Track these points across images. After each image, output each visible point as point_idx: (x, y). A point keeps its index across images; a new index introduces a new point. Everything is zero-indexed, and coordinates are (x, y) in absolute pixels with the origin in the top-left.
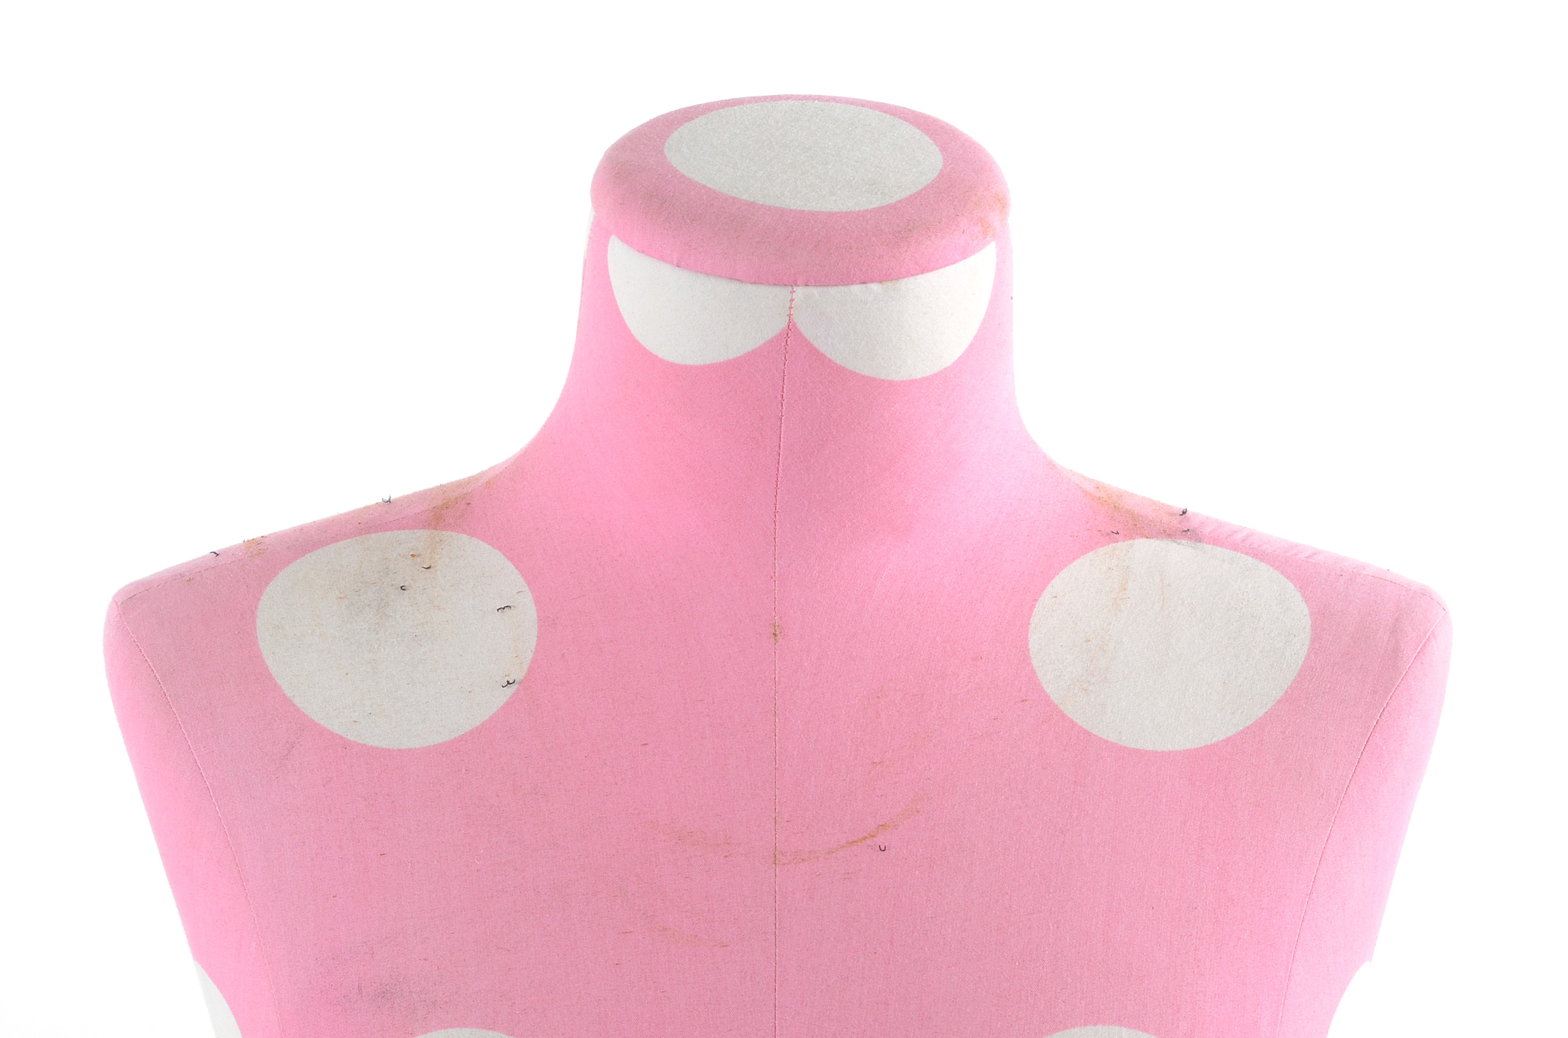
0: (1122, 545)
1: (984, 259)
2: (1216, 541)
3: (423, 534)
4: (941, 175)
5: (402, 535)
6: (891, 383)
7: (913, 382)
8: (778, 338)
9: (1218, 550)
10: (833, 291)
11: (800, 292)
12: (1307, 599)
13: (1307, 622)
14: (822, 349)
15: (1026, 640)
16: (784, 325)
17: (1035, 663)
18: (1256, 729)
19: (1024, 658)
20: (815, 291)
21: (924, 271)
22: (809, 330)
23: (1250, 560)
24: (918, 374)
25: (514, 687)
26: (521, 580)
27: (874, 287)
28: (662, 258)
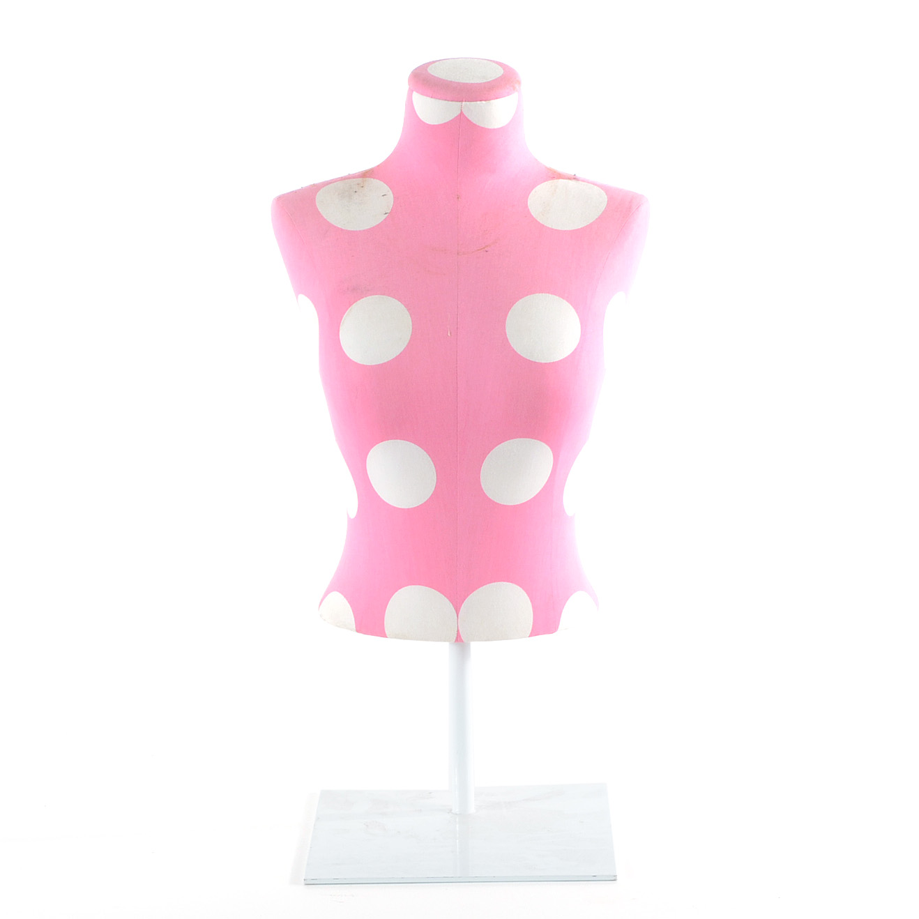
0: (555, 181)
1: (514, 96)
2: (583, 181)
3: (361, 179)
4: (503, 75)
5: (354, 180)
6: (488, 129)
7: (494, 129)
8: (458, 116)
9: (583, 183)
10: (472, 103)
11: (464, 103)
12: (607, 194)
13: (606, 200)
14: (470, 119)
15: (527, 202)
16: (459, 112)
17: (529, 208)
18: (590, 226)
19: (527, 206)
20: (468, 103)
21: (497, 98)
22: (466, 114)
23: (592, 185)
24: (496, 127)
25: (386, 215)
26: (389, 188)
27: (484, 102)
28: (427, 96)
